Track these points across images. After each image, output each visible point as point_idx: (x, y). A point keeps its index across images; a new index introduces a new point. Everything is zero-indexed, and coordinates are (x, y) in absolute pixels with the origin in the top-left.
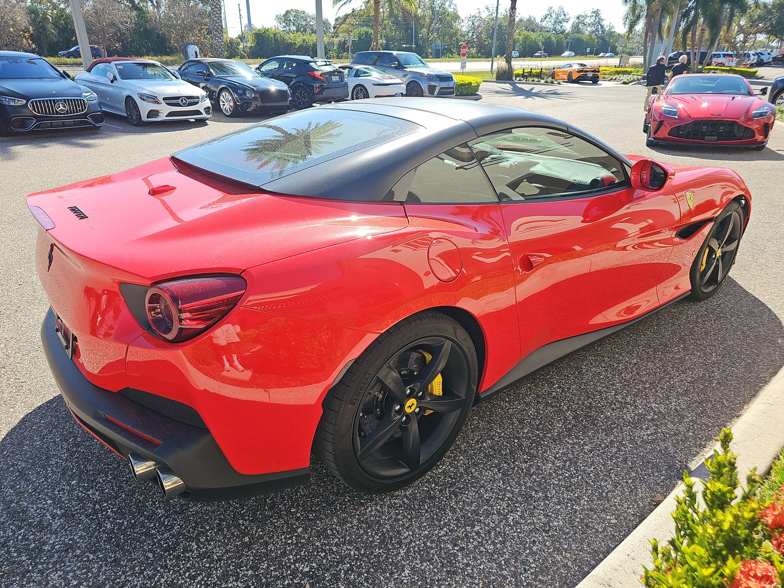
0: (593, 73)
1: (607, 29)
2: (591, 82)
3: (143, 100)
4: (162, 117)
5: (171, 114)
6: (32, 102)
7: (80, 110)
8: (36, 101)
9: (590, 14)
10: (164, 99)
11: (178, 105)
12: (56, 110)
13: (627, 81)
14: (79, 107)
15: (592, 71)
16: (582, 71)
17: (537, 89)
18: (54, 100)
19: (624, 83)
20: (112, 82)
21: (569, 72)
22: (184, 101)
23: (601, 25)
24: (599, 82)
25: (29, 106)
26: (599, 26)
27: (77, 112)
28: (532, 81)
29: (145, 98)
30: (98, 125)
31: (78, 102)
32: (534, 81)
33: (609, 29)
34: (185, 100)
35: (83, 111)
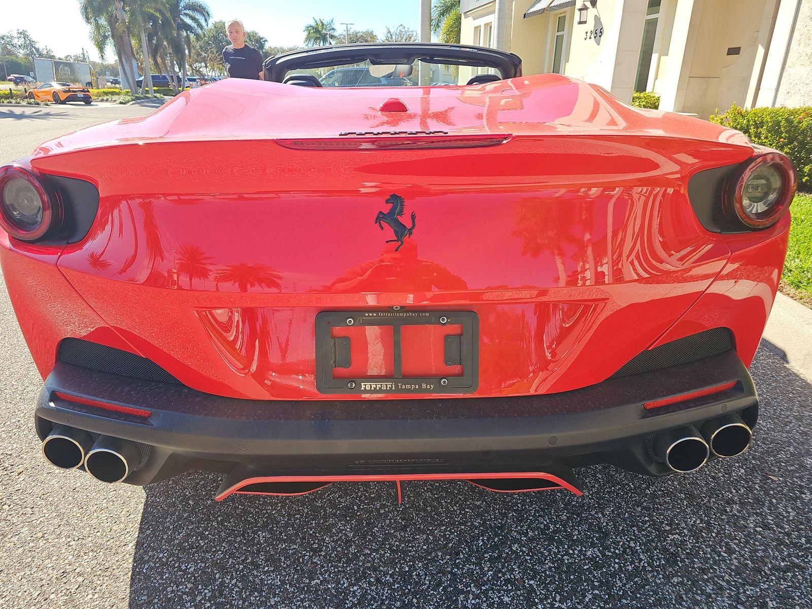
0: (84, 93)
1: (45, 52)
2: (83, 103)
9: (15, 35)
13: (123, 101)
15: (81, 91)
16: (69, 91)
17: (18, 111)
19: (121, 103)
21: (52, 92)
23: (35, 48)
24: (92, 103)
26: (33, 49)
28: (8, 103)
32: (11, 103)
33: (47, 52)
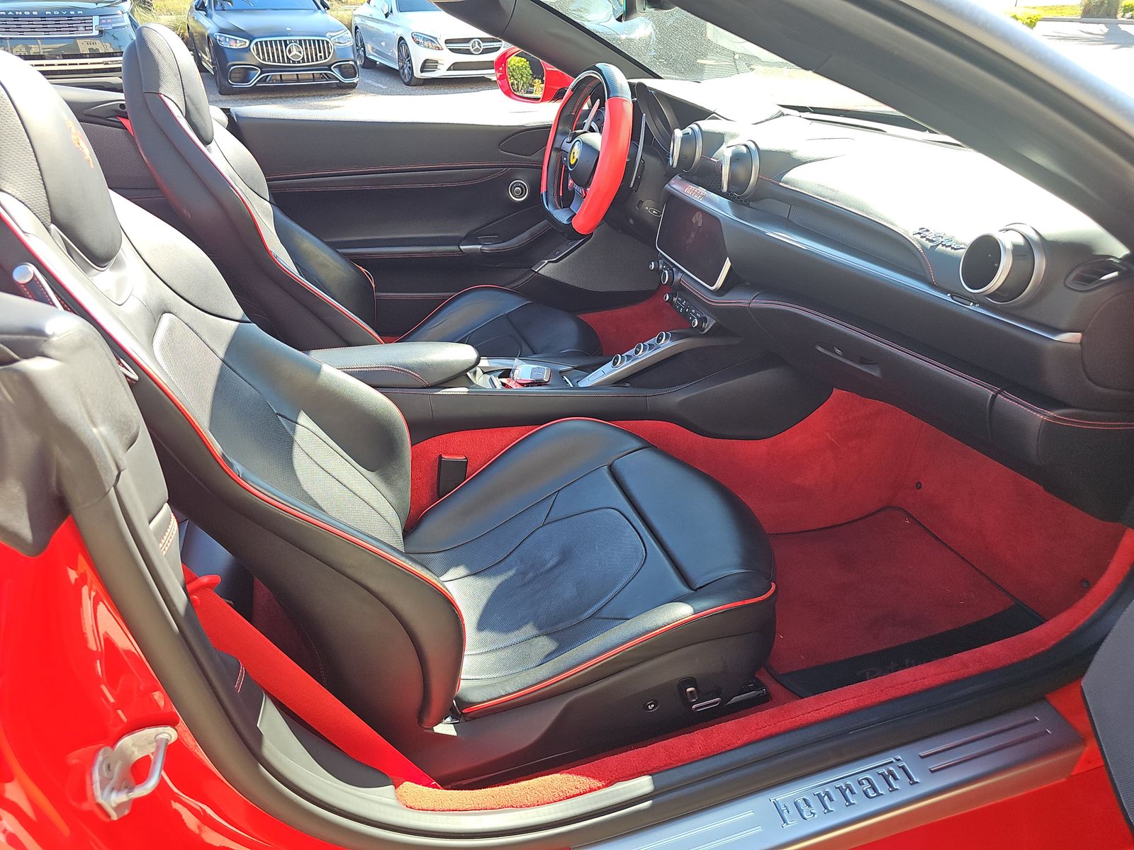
3: (418, 43)
4: (441, 72)
5: (456, 66)
6: (256, 44)
7: (321, 57)
8: (261, 42)
10: (447, 42)
11: (468, 52)
12: (287, 56)
14: (320, 52)
18: (285, 41)
20: (387, 15)
22: (477, 46)
25: (252, 50)
27: (317, 60)
29: (421, 41)
30: (347, 81)
31: (320, 45)
34: (479, 44)
35: (325, 58)
